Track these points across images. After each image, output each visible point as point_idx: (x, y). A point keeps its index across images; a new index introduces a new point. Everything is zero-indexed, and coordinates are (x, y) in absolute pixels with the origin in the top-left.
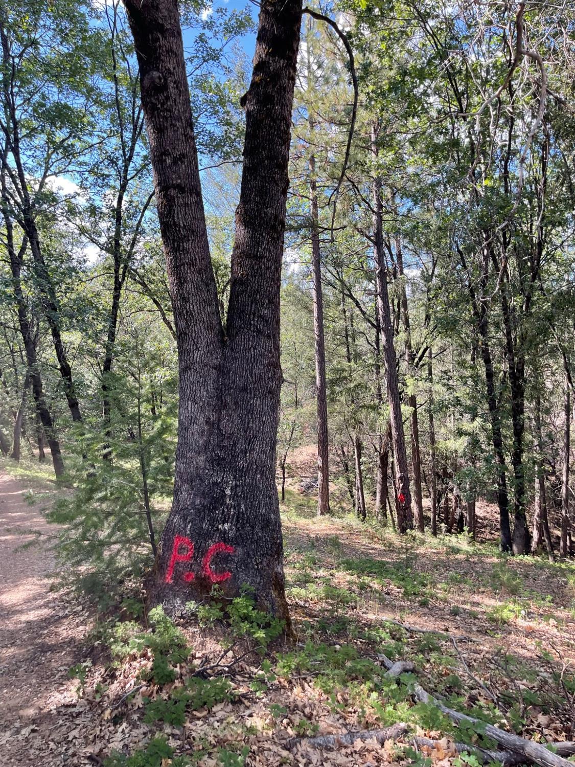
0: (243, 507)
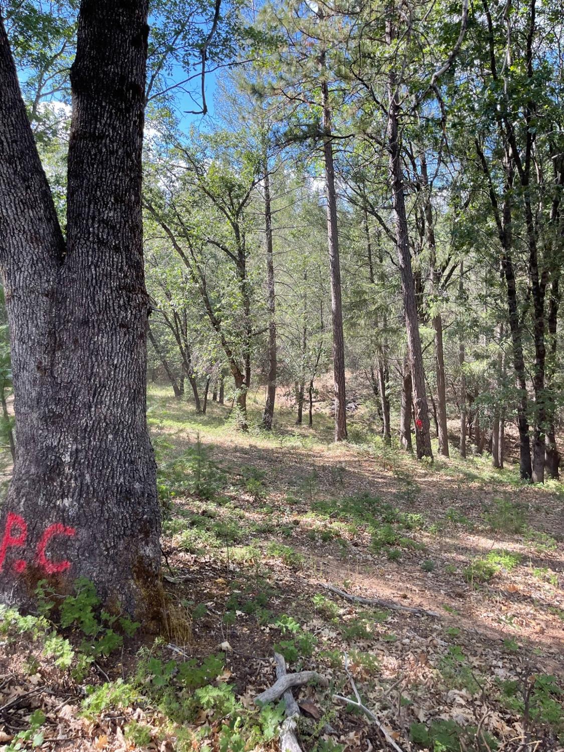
0: (88, 477)
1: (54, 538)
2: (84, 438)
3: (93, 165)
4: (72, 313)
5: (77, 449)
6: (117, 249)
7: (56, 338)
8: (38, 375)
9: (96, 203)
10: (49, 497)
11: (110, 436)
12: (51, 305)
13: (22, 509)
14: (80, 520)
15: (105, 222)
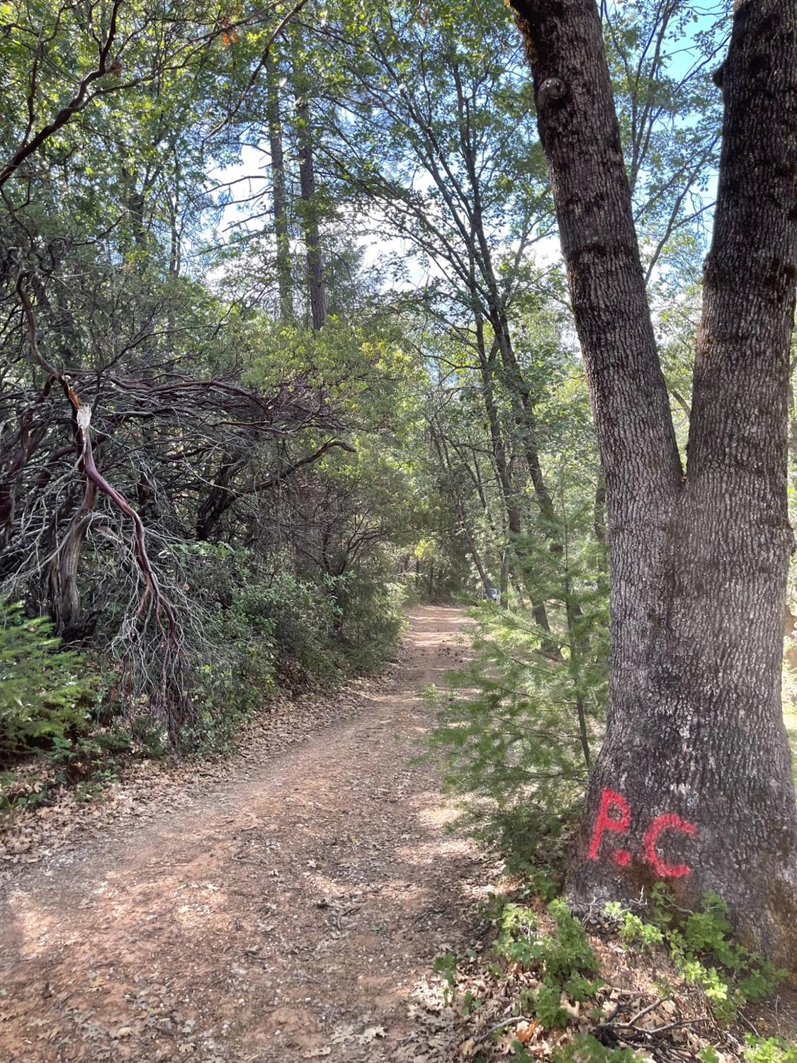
0: (712, 761)
1: (668, 831)
2: (709, 710)
3: (733, 372)
4: (695, 552)
5: (699, 723)
6: (759, 472)
7: (674, 581)
8: (649, 625)
9: (735, 418)
10: (660, 777)
11: (742, 713)
12: (668, 541)
13: (623, 787)
14: (702, 816)
15: (745, 440)
